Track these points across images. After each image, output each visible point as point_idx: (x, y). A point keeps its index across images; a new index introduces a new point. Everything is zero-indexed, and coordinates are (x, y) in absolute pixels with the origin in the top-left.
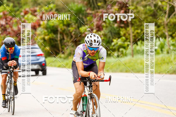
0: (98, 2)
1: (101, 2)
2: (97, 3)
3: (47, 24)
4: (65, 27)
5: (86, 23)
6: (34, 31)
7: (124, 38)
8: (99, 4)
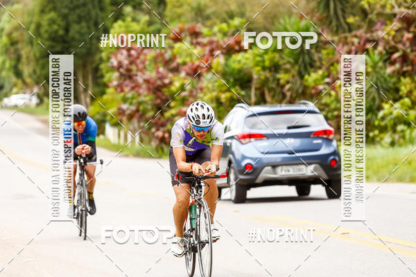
0: (346, 16)
1: (354, 15)
2: (345, 18)
3: (226, 65)
4: (268, 74)
5: (318, 64)
6: (195, 81)
7: (407, 101)
8: (351, 20)
